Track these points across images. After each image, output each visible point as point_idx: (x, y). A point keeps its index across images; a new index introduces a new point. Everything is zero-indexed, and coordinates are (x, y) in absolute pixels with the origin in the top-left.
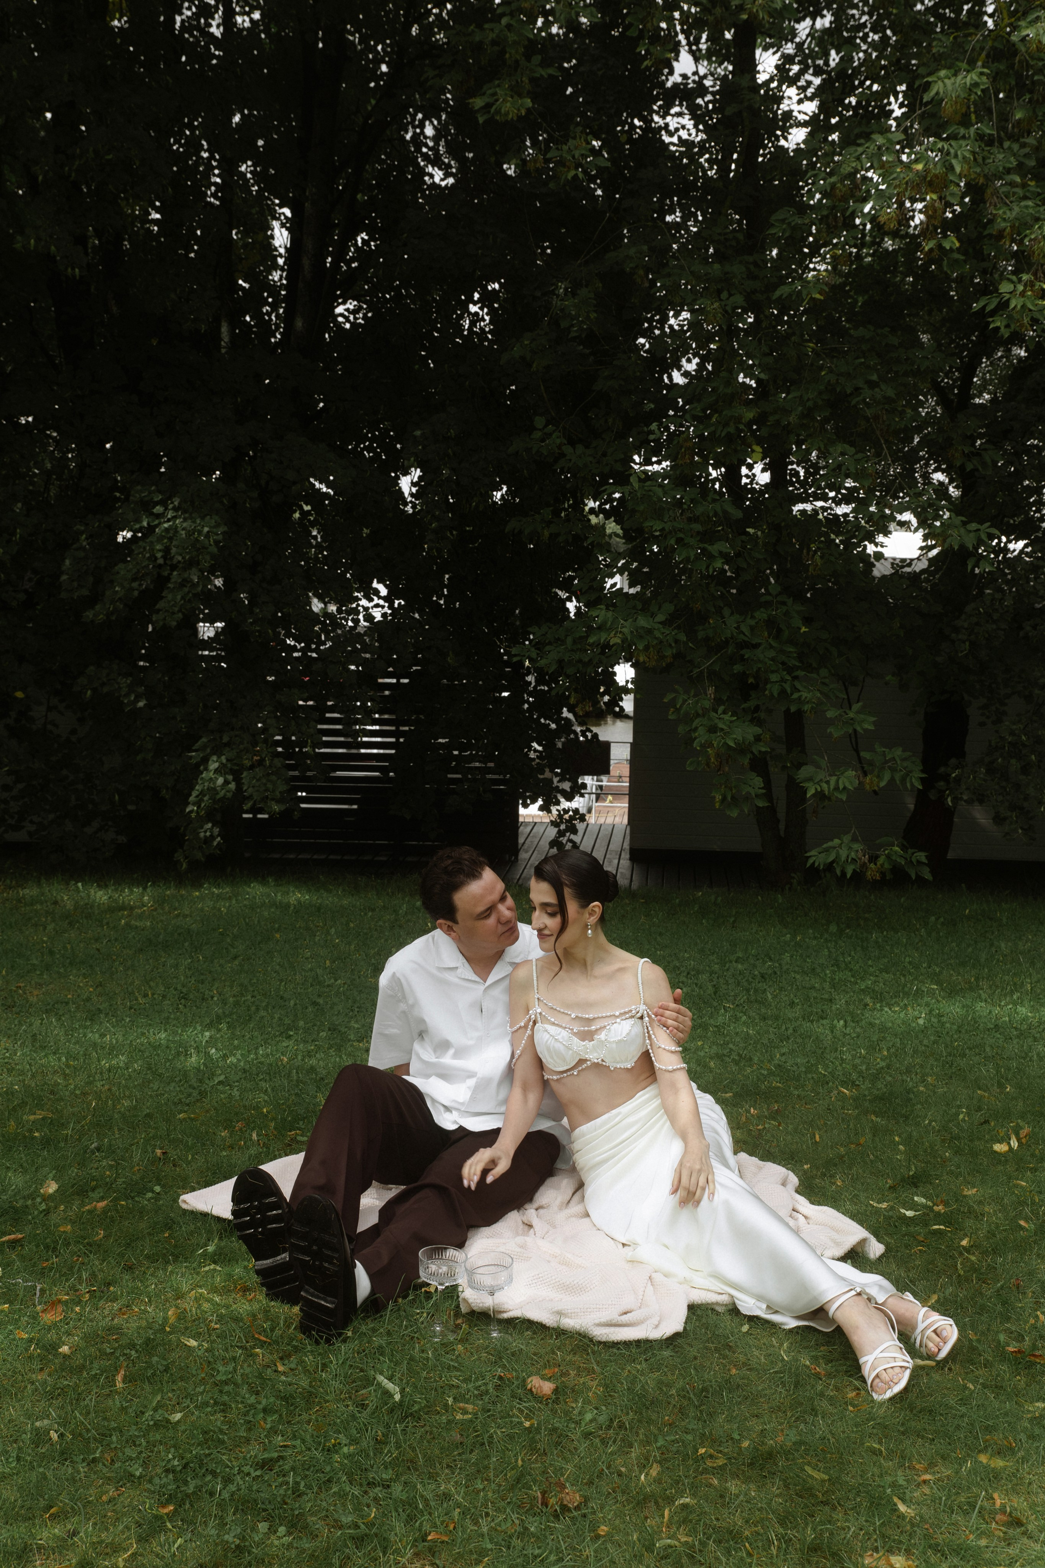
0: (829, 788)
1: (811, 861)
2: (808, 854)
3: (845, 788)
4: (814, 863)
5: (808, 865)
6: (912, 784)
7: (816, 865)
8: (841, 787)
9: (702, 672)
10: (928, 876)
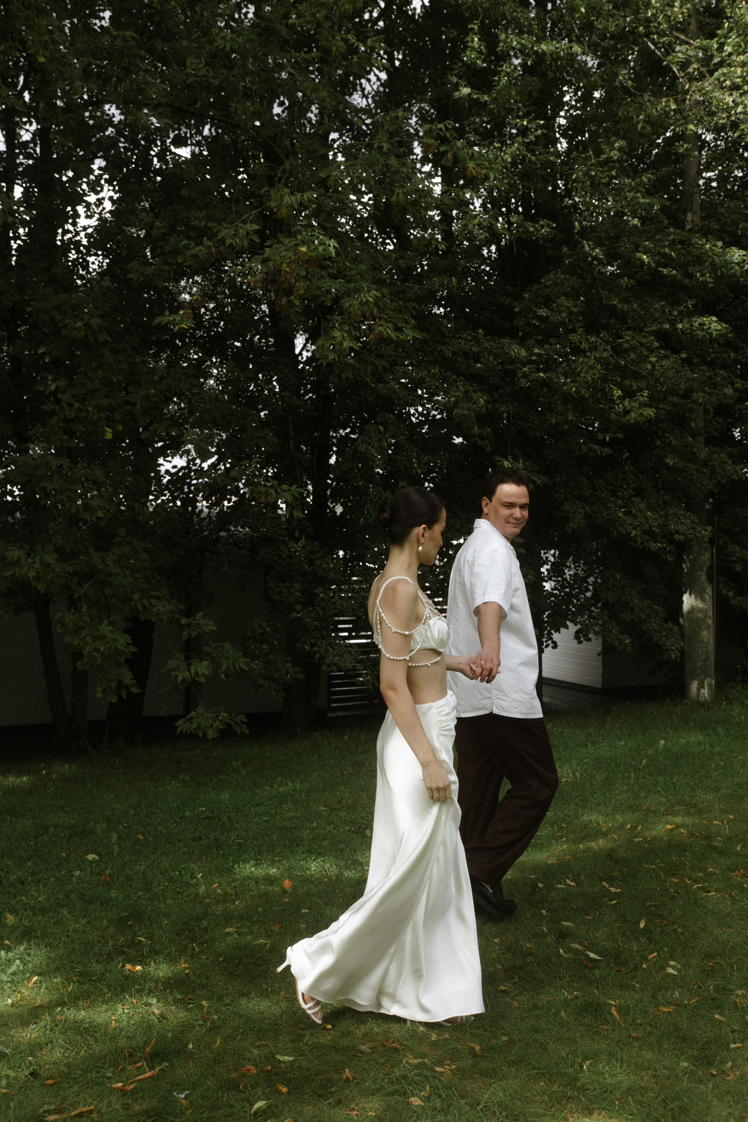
0: (191, 674)
1: (179, 729)
2: (177, 724)
3: (202, 673)
4: (182, 730)
5: (178, 732)
6: (240, 667)
7: (184, 731)
8: (200, 673)
9: (81, 595)
10: (247, 732)
